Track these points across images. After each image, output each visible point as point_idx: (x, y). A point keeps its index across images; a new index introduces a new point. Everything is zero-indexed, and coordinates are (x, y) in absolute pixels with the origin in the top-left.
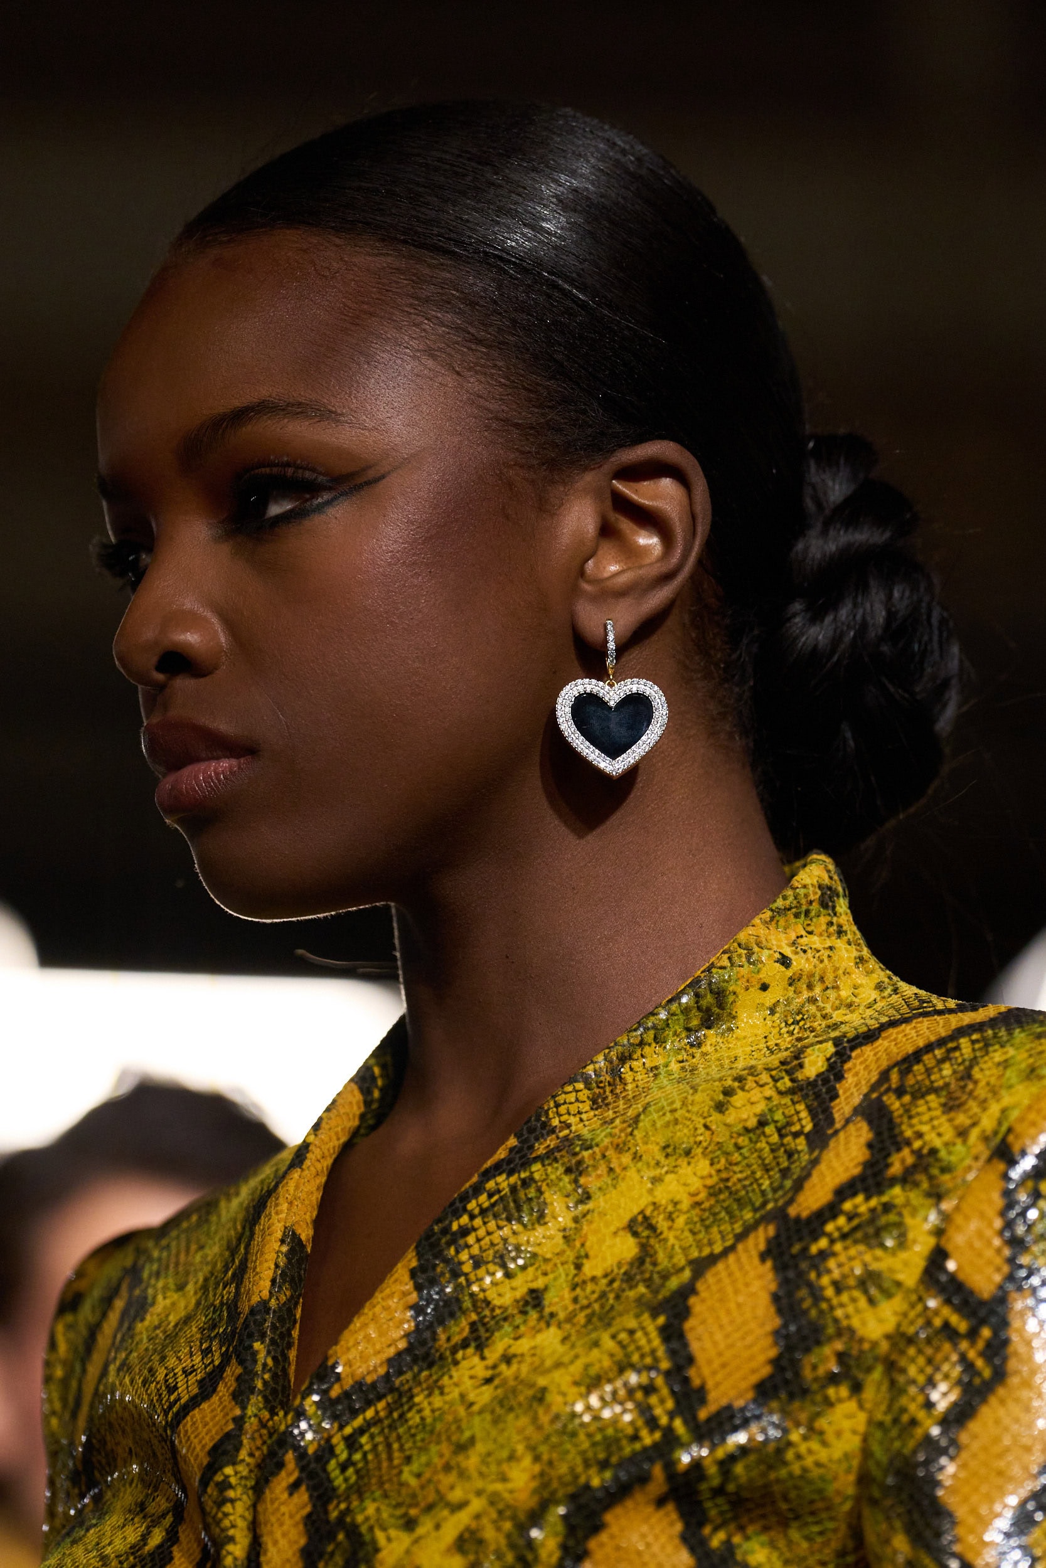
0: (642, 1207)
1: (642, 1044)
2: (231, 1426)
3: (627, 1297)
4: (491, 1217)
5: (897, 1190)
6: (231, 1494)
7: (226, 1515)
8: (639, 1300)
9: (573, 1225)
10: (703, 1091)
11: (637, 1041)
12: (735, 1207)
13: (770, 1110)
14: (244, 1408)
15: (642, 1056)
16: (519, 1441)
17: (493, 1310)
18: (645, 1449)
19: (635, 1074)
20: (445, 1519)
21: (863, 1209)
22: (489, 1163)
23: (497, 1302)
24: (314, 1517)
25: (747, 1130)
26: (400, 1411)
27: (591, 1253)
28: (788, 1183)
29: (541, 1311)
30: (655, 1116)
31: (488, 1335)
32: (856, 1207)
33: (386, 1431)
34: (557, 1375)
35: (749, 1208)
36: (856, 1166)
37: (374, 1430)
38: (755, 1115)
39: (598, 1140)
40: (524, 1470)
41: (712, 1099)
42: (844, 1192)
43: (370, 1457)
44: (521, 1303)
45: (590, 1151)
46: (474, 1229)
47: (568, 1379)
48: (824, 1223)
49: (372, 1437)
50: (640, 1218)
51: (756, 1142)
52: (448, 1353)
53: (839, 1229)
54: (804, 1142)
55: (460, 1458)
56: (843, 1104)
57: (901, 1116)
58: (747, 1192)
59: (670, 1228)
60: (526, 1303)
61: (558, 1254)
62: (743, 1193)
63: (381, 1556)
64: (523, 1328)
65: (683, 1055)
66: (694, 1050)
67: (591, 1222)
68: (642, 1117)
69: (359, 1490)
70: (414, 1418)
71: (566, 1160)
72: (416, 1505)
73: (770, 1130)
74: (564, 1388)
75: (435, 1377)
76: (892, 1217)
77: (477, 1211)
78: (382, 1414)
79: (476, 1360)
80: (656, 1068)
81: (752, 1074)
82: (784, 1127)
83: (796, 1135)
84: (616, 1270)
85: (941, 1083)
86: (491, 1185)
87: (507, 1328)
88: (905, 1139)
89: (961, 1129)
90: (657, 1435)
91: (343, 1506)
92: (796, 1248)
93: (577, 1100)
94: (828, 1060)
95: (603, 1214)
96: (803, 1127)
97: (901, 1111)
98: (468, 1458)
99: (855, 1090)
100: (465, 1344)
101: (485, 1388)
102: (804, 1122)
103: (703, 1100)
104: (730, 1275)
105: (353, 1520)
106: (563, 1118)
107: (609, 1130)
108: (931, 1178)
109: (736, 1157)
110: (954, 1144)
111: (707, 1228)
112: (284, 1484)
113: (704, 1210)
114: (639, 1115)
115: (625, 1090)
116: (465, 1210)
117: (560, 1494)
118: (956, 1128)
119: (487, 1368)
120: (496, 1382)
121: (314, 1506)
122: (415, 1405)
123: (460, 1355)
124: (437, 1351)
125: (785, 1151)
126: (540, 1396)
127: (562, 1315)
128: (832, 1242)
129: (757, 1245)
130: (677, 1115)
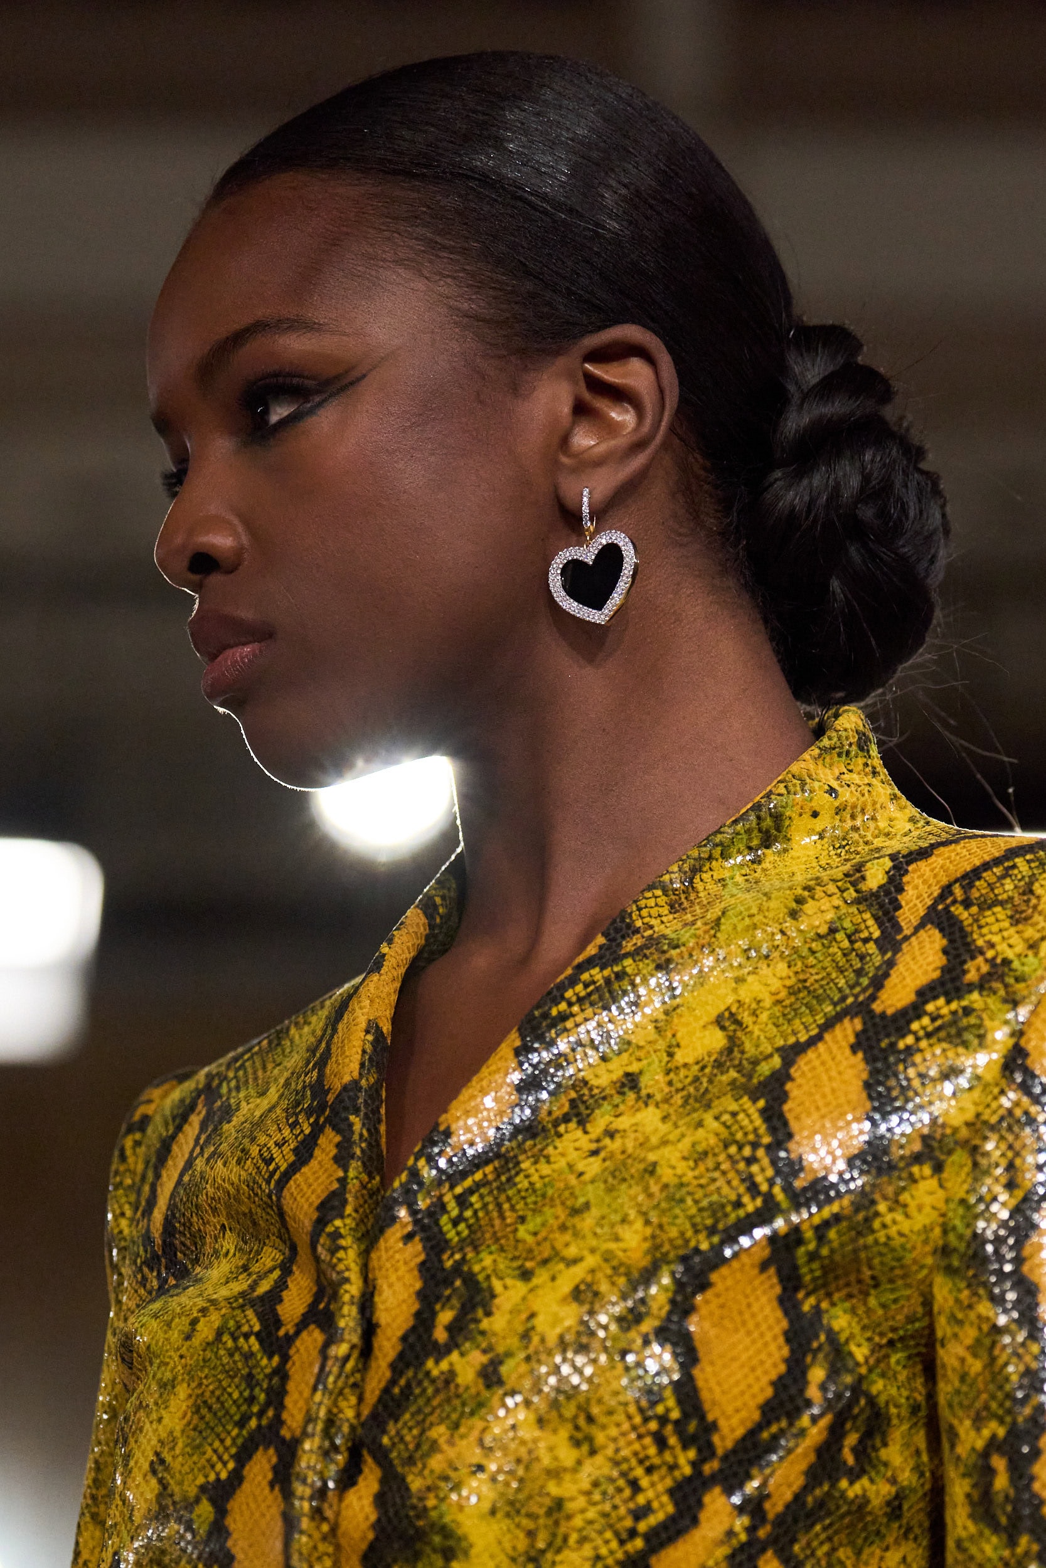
0: (728, 1004)
1: (710, 858)
2: (336, 1186)
3: (720, 1082)
4: (587, 1005)
5: (975, 996)
6: (343, 1242)
7: (340, 1260)
8: (733, 1082)
9: (663, 1017)
10: (777, 899)
11: (706, 856)
12: (815, 1002)
13: (839, 918)
14: (346, 1171)
15: (711, 869)
16: (631, 1208)
17: (591, 1089)
18: (748, 1215)
19: (705, 884)
20: (560, 1272)
21: (945, 1011)
22: (580, 959)
23: (594, 1082)
24: (428, 1265)
25: (819, 936)
26: (507, 1175)
27: (682, 1044)
28: (865, 981)
29: (638, 1092)
30: (735, 920)
31: (588, 1112)
32: (938, 1009)
33: (495, 1192)
34: (666, 1151)
35: (828, 1002)
36: (935, 970)
37: (483, 1191)
38: (826, 922)
39: (683, 940)
40: (636, 1232)
41: (786, 907)
42: (926, 994)
43: (481, 1214)
44: (618, 1085)
45: (678, 951)
46: (573, 1015)
47: (678, 1155)
48: (909, 1022)
49: (482, 1197)
50: (727, 1014)
51: (829, 947)
52: (550, 1126)
53: (924, 1028)
54: (874, 946)
55: (576, 1220)
56: (908, 914)
57: (971, 925)
58: (825, 991)
59: (755, 1023)
60: (623, 1085)
61: (650, 1042)
62: (821, 991)
63: (497, 1301)
64: (622, 1107)
65: (746, 870)
66: (755, 866)
67: (681, 1016)
68: (723, 920)
69: (474, 1242)
70: (522, 1183)
71: (655, 957)
72: (532, 1259)
73: (840, 936)
74: (673, 1162)
75: (539, 1147)
76: (972, 1020)
77: (574, 999)
78: (490, 1177)
79: (579, 1133)
80: (723, 880)
81: (819, 885)
82: (854, 934)
83: (866, 941)
84: (706, 1058)
85: (1005, 896)
86: (585, 976)
87: (606, 1106)
88: (976, 947)
89: (1031, 942)
90: (759, 1202)
91: (457, 1256)
92: (884, 1044)
93: (657, 905)
94: (887, 873)
95: (691, 1010)
96: (871, 934)
97: (970, 921)
98: (583, 1220)
99: (917, 902)
100: (566, 1119)
101: (592, 1159)
102: (871, 930)
103: (778, 906)
104: (823, 1063)
105: (470, 1268)
106: (646, 920)
107: (692, 931)
108: (1006, 986)
109: (811, 960)
110: (1026, 956)
111: (789, 1021)
112: (399, 1235)
113: (785, 1007)
114: (719, 919)
115: (698, 897)
116: (563, 998)
117: (672, 1255)
118: (1026, 940)
119: (591, 1141)
120: (603, 1154)
121: (427, 1255)
122: (521, 1170)
123: (562, 1128)
124: (540, 1122)
125: (857, 955)
126: (651, 1170)
127: (658, 1097)
128: (918, 1039)
129: (846, 1036)
130: (756, 919)
